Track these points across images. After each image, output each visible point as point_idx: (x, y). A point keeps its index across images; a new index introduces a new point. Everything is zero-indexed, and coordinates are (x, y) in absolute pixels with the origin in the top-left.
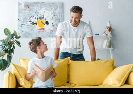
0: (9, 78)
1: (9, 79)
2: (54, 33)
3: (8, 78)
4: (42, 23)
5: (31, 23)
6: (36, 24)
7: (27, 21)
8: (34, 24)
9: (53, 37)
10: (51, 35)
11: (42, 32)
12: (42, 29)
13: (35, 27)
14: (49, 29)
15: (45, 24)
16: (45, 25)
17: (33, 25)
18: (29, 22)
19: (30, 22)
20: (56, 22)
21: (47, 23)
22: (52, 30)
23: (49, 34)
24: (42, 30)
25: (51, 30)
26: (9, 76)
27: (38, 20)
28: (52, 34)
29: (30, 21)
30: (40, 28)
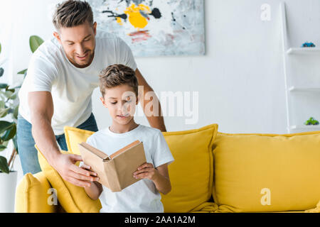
0: (28, 193)
1: (29, 199)
2: (176, 45)
3: (25, 195)
4: (142, 13)
5: (110, 14)
6: (124, 16)
7: (97, 9)
8: (119, 18)
9: (174, 54)
10: (169, 50)
11: (143, 42)
12: (142, 32)
13: (121, 26)
14: (162, 32)
15: (152, 17)
16: (149, 19)
17: (116, 21)
18: (103, 12)
19: (106, 12)
20: (183, 10)
21: (156, 13)
22: (172, 34)
23: (163, 48)
24: (142, 36)
25: (170, 35)
26: (29, 188)
27: (130, 5)
28: (171, 45)
29: (106, 9)
30: (137, 29)
